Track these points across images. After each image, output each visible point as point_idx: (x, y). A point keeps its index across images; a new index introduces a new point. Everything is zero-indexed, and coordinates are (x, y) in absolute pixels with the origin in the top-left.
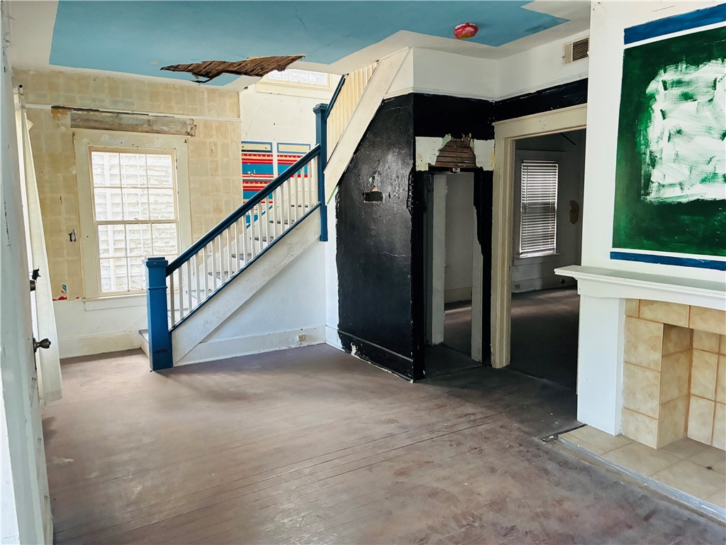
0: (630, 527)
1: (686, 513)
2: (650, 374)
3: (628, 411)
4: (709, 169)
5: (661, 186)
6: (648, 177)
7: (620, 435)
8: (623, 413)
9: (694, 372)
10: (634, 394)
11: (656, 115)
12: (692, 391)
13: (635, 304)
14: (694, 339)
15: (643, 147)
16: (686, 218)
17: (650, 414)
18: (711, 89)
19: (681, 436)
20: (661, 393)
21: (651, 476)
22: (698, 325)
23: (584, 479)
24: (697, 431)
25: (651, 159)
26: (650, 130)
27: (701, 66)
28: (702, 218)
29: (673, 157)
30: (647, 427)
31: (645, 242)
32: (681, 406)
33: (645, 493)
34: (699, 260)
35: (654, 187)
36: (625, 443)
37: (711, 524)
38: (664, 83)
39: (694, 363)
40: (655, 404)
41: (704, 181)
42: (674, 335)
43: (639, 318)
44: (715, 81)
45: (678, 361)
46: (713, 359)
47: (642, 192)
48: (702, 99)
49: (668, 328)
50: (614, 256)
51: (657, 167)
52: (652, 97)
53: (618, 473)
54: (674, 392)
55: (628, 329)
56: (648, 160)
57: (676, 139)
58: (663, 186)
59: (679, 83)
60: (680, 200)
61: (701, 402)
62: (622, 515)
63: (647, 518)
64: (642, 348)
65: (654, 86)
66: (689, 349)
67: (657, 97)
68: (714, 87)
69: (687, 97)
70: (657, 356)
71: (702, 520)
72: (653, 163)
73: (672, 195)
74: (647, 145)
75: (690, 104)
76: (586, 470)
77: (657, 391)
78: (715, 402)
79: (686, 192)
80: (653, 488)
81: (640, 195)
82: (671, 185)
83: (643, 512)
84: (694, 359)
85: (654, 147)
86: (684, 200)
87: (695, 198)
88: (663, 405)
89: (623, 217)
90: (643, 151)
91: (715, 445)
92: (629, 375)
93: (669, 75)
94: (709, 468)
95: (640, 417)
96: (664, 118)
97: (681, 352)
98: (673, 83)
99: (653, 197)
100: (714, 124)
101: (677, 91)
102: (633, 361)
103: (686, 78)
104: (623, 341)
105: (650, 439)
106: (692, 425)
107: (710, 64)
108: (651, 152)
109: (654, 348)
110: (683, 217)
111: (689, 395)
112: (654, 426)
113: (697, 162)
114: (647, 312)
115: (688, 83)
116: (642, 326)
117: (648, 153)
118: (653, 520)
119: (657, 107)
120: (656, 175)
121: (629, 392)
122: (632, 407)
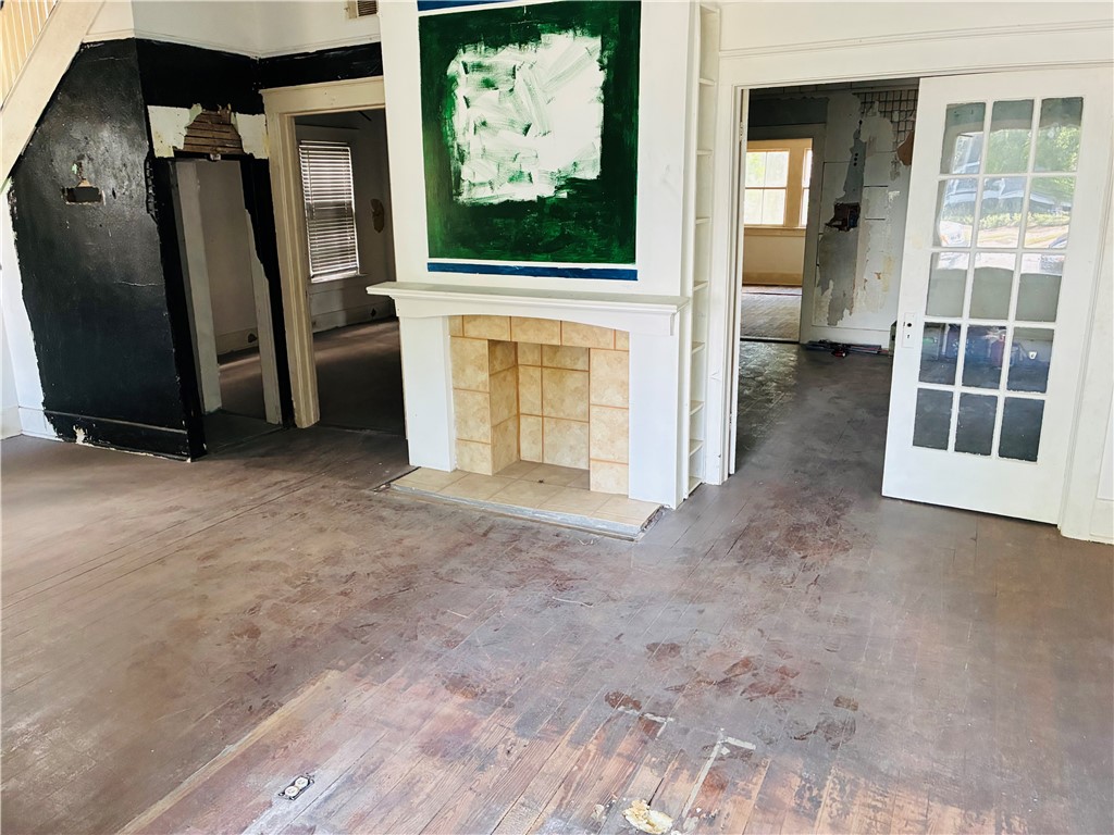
0: (470, 545)
1: (520, 522)
2: (479, 397)
3: (462, 441)
4: (515, 166)
5: (473, 184)
6: (459, 173)
7: (456, 470)
8: (457, 444)
9: (522, 390)
10: (466, 422)
11: (460, 102)
12: (521, 411)
13: (459, 321)
14: (519, 354)
15: (450, 139)
16: (498, 221)
17: (483, 440)
18: (510, 77)
19: (514, 459)
20: (492, 415)
21: (487, 499)
22: (520, 337)
23: (422, 515)
24: (529, 452)
25: (459, 153)
26: (455, 119)
27: (499, 49)
28: (513, 221)
29: (481, 152)
30: (481, 454)
31: (462, 249)
32: (511, 426)
33: (483, 514)
34: (514, 267)
35: (465, 186)
36: (462, 476)
37: (542, 526)
38: (465, 65)
39: (520, 381)
40: (487, 428)
41: (511, 180)
42: (499, 351)
43: (464, 337)
44: (514, 68)
45: (505, 379)
46: (537, 373)
47: (454, 191)
48: (504, 88)
49: (493, 343)
50: (433, 267)
51: (466, 162)
52: (453, 80)
53: (456, 504)
54: (505, 413)
55: (454, 351)
56: (456, 154)
57: (482, 132)
58: (474, 185)
59: (479, 67)
60: (491, 201)
61: (531, 419)
62: (462, 537)
63: (485, 535)
64: (469, 371)
65: (454, 68)
66: (516, 366)
67: (458, 80)
68: (514, 75)
69: (488, 84)
70: (484, 376)
71: (536, 525)
72: (462, 159)
73: (483, 195)
74: (454, 139)
75: (491, 92)
76: (424, 508)
77: (487, 414)
78: (543, 417)
79: (497, 192)
80: (489, 510)
81: (451, 196)
82: (481, 184)
83: (481, 531)
84: (520, 377)
85: (460, 140)
86: (495, 202)
87: (505, 199)
88: (494, 427)
89: (437, 221)
90: (450, 143)
91: (546, 461)
92: (460, 403)
93: (468, 56)
94: (541, 482)
95: (473, 445)
96: (468, 106)
97: (508, 369)
98: (473, 66)
99: (463, 198)
100: (516, 117)
101: (478, 76)
102: (462, 385)
103: (486, 62)
104: (450, 366)
105: (485, 468)
106: (524, 446)
107: (508, 48)
108: (458, 146)
109: (481, 368)
110: (495, 220)
111: (518, 415)
112: (488, 451)
113: (503, 158)
114: (471, 330)
115: (489, 69)
116: (467, 344)
117: (456, 146)
118: (491, 535)
119: (460, 92)
120: (466, 172)
121: (461, 421)
122: (465, 436)
